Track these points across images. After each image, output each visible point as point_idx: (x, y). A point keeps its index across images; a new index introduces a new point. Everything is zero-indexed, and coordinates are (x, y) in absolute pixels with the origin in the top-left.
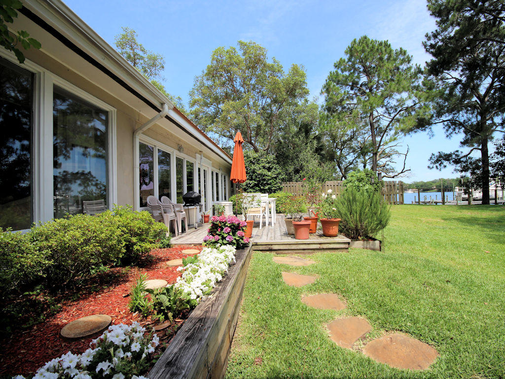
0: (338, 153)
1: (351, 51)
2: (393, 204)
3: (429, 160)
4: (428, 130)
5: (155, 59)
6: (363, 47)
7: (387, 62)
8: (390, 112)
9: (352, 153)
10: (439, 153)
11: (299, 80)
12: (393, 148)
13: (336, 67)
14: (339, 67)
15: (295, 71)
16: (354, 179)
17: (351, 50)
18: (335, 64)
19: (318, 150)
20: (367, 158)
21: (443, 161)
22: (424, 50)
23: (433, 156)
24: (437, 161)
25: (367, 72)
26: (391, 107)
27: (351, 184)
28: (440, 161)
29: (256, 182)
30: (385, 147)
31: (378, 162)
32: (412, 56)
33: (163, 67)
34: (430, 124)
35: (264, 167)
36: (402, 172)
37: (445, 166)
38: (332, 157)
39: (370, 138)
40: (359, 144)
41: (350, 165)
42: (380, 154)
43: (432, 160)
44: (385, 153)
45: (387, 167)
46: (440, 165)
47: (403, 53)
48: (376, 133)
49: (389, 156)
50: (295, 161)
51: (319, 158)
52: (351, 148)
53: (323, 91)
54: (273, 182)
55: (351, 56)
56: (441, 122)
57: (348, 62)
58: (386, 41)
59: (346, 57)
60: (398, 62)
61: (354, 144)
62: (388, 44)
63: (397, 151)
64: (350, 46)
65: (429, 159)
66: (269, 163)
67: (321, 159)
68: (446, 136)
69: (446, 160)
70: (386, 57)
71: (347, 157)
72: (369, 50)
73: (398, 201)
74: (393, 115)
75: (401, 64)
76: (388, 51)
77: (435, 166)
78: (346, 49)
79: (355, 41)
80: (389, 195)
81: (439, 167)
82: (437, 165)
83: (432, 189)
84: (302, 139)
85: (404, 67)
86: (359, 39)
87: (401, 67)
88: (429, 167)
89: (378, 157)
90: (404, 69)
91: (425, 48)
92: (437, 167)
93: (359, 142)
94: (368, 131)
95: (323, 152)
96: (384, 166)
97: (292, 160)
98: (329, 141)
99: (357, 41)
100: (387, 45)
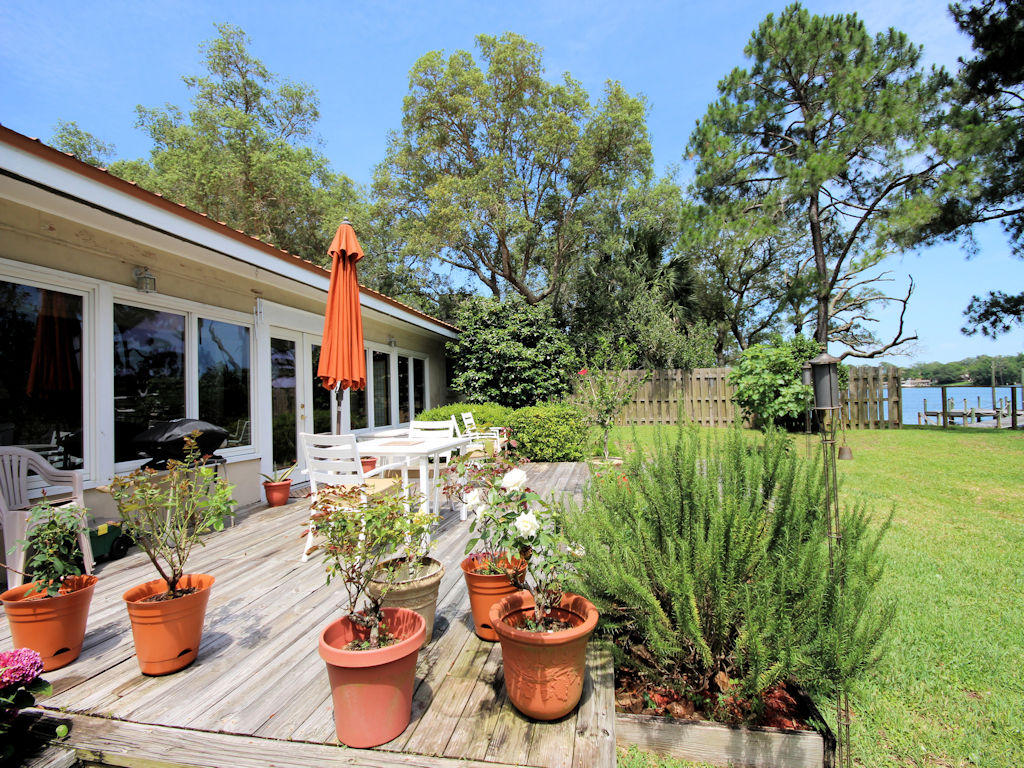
0: (735, 301)
1: (760, 46)
2: (872, 425)
3: (965, 313)
4: (961, 238)
5: (298, 97)
6: (791, 31)
7: (857, 66)
8: (863, 196)
9: (767, 301)
10: (992, 294)
11: (621, 119)
12: (869, 286)
13: (724, 89)
14: (730, 90)
15: (616, 98)
16: (760, 365)
17: (759, 43)
18: (720, 83)
19: (681, 294)
20: (803, 309)
21: (1001, 314)
22: (955, 26)
23: (976, 304)
24: (985, 316)
25: (803, 97)
26: (867, 184)
27: (750, 380)
28: (994, 314)
29: (490, 377)
30: (849, 284)
31: (833, 319)
32: (921, 47)
33: (316, 114)
34: (969, 221)
35: (516, 337)
36: (894, 344)
37: (1007, 328)
38: (716, 311)
39: (812, 264)
40: (785, 277)
41: (762, 328)
42: (838, 302)
43: (972, 313)
44: (850, 300)
45: (856, 332)
46: (993, 324)
47: (897, 41)
48: (826, 251)
49: (860, 307)
50: (619, 320)
51: (680, 313)
52: (765, 288)
53: (691, 150)
54: (539, 375)
55: (761, 58)
56: (999, 216)
57: (752, 76)
58: (852, 14)
59: (748, 65)
60: (885, 65)
61: (772, 279)
62: (858, 22)
63: (880, 294)
64: (758, 33)
65: (966, 309)
66: (531, 325)
67: (688, 315)
68: (1011, 250)
69: (1007, 311)
70: (851, 54)
71: (756, 308)
72: (806, 37)
73: (886, 418)
74: (869, 203)
75: (892, 70)
76: (857, 37)
77: (979, 327)
78: (747, 43)
79: (769, 19)
80: (861, 405)
81: (990, 330)
82: (987, 324)
83: (961, 380)
84: (638, 267)
85: (899, 76)
86: (780, 16)
87: (892, 78)
88: (964, 330)
89: (831, 307)
90: (901, 82)
91: (957, 20)
92: (985, 330)
93: (783, 273)
94: (808, 246)
95: (693, 298)
96: (847, 330)
97: (612, 317)
98: (712, 275)
99: (777, 19)
100: (854, 25)
